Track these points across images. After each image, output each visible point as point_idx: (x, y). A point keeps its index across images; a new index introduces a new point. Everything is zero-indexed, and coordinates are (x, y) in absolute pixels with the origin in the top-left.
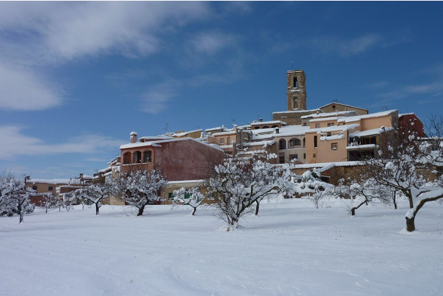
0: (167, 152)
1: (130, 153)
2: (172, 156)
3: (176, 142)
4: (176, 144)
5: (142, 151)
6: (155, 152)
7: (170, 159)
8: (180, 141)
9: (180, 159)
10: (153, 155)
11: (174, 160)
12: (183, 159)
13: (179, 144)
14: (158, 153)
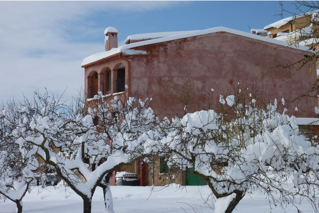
0: (161, 66)
1: (95, 74)
2: (175, 73)
3: (185, 40)
4: (185, 46)
5: (112, 66)
6: (130, 67)
7: (171, 80)
8: (194, 38)
9: (197, 79)
10: (127, 73)
11: (181, 82)
12: (203, 79)
13: (193, 46)
14: (139, 69)
